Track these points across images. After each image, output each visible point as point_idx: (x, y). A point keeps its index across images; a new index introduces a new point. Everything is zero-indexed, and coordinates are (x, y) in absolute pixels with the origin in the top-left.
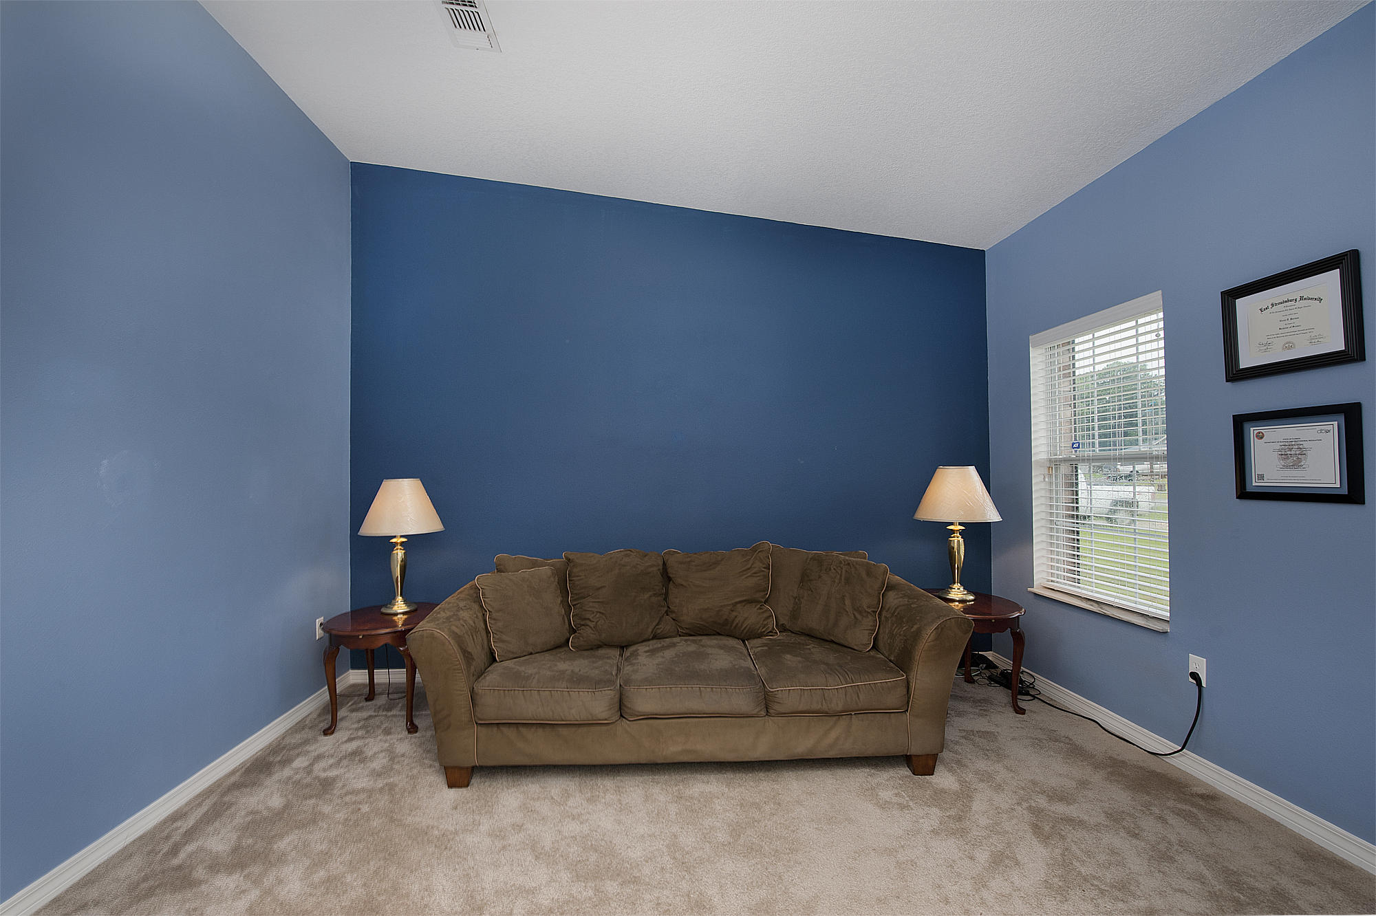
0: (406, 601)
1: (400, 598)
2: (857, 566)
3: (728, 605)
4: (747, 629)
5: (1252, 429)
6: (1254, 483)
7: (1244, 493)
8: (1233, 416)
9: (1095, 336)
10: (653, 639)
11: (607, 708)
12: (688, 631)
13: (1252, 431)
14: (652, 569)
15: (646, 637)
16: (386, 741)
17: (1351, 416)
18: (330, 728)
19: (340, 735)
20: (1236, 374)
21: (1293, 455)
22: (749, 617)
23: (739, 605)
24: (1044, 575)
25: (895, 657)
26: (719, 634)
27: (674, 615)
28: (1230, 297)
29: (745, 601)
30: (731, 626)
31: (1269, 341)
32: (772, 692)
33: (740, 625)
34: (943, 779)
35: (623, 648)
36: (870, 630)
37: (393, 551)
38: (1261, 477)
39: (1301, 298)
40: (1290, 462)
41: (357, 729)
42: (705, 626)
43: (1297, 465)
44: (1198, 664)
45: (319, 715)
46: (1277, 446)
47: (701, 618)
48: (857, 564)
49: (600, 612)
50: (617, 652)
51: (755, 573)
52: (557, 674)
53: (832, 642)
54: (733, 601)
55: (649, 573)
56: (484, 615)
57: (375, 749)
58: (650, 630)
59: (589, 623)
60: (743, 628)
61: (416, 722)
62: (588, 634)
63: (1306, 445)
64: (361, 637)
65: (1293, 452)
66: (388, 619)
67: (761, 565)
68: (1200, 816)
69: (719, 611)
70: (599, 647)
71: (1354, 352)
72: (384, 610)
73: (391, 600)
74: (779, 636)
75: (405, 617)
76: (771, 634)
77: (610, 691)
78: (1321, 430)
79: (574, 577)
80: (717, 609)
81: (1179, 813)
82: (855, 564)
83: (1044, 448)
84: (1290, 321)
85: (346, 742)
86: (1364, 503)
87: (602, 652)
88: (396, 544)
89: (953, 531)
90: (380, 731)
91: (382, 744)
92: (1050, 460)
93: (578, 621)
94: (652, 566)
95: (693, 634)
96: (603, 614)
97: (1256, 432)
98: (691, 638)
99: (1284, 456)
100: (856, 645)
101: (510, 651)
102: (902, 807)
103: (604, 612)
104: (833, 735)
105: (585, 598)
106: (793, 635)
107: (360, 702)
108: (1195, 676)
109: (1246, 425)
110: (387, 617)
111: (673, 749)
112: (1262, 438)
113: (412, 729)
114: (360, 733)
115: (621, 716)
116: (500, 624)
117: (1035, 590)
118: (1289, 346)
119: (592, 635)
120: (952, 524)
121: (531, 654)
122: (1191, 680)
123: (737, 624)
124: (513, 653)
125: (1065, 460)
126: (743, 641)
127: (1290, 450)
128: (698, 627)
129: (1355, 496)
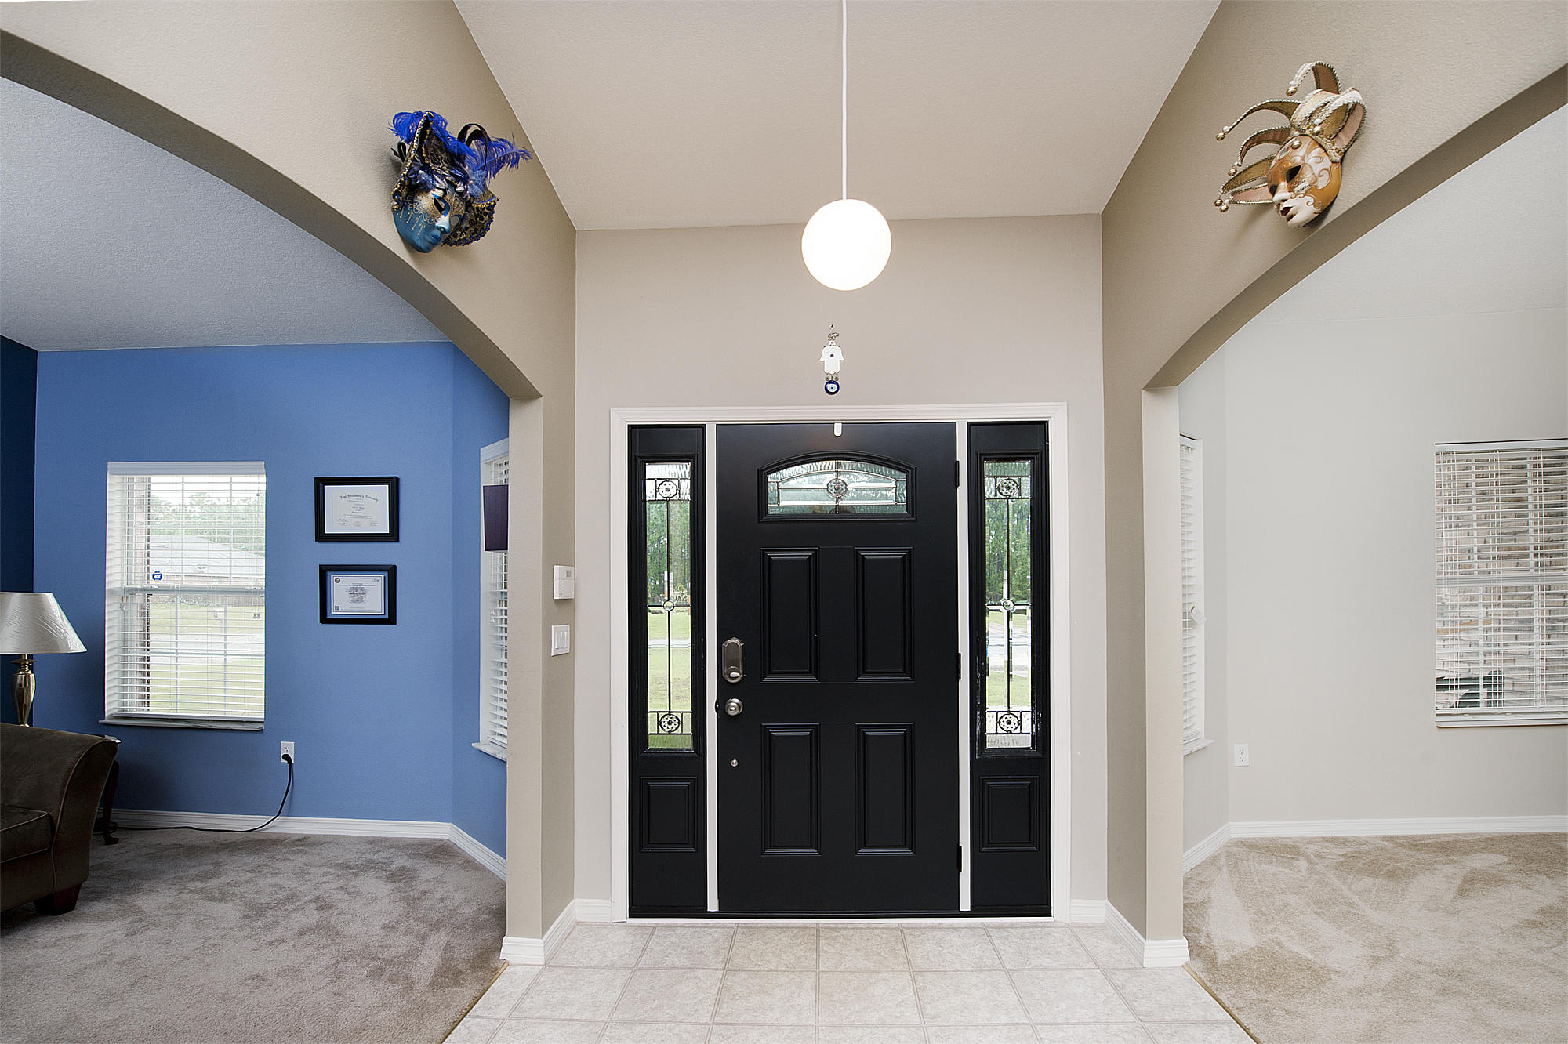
6: (333, 612)
7: (325, 619)
8: (320, 566)
13: (333, 577)
17: (391, 573)
20: (322, 536)
21: (357, 594)
24: (116, 705)
28: (321, 483)
31: (346, 519)
38: (337, 608)
39: (365, 496)
40: (356, 598)
43: (360, 601)
44: (288, 748)
46: (348, 588)
63: (366, 588)
71: (393, 535)
78: (374, 581)
83: (118, 577)
84: (358, 509)
86: (395, 625)
89: (19, 666)
92: (123, 590)
97: (335, 577)
99: (353, 594)
108: (286, 757)
109: (329, 573)
112: (338, 582)
117: (106, 721)
118: (358, 524)
120: (19, 657)
122: (282, 761)
125: (141, 590)
127: (356, 591)
129: (391, 619)
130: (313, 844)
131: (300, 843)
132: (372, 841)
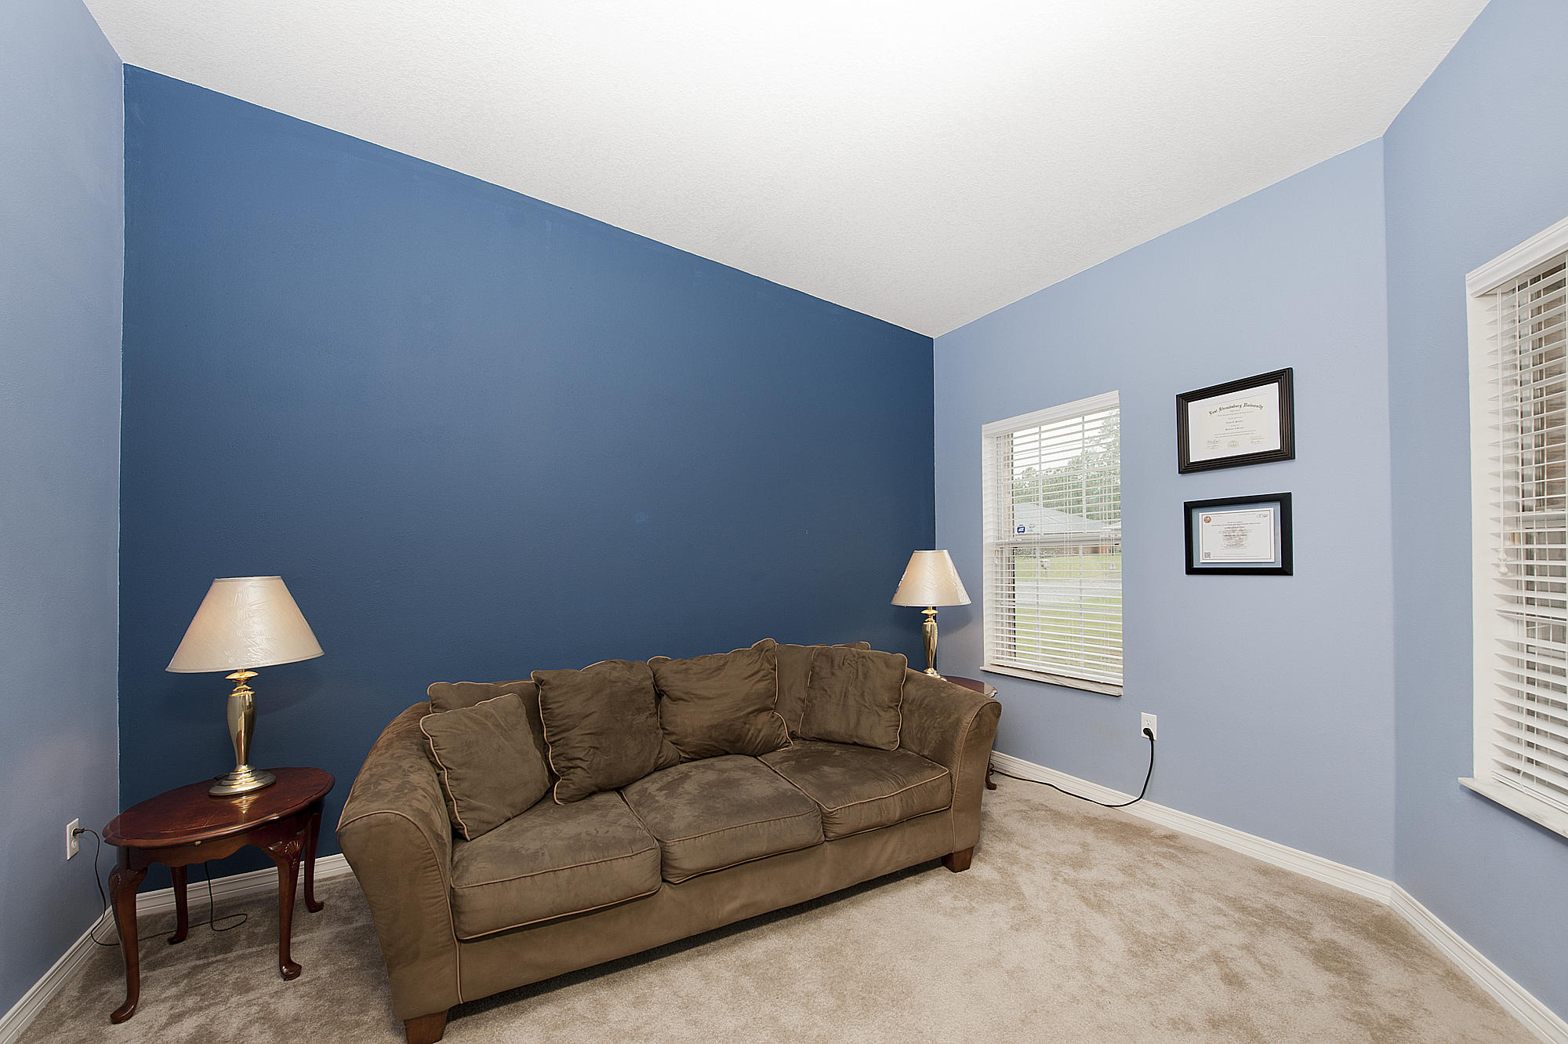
0: (256, 771)
1: (243, 768)
2: (874, 659)
3: (740, 717)
4: (760, 745)
5: (1200, 514)
6: (1201, 560)
7: (1192, 569)
8: (1184, 502)
9: (1042, 430)
10: (655, 770)
11: (650, 874)
12: (692, 756)
14: (645, 683)
15: (648, 770)
16: (249, 1004)
17: (1285, 504)
18: (124, 1008)
19: (150, 1014)
20: (1187, 467)
21: (1234, 536)
22: (762, 727)
23: (751, 715)
24: (989, 651)
25: (930, 751)
26: (727, 753)
27: (673, 738)
28: (1183, 400)
29: (756, 710)
30: (743, 743)
31: (1217, 439)
32: (832, 812)
33: (753, 739)
34: (980, 870)
35: (619, 789)
36: (893, 726)
37: (232, 693)
38: (1208, 555)
39: (1245, 405)
40: (1233, 542)
41: (179, 997)
42: (715, 747)
43: (1239, 544)
44: (1149, 720)
45: (84, 989)
46: (1222, 529)
47: (710, 737)
48: (872, 655)
49: (594, 748)
50: (614, 798)
51: (764, 676)
52: (571, 841)
53: (855, 744)
54: (745, 712)
55: (643, 689)
56: (438, 775)
57: (236, 1023)
58: (652, 761)
59: (578, 762)
60: (757, 742)
61: (295, 957)
62: (579, 778)
63: (1247, 527)
64: (197, 843)
65: (1236, 534)
66: (225, 806)
67: (769, 666)
68: (1179, 855)
69: (730, 726)
70: (592, 794)
71: (1286, 451)
72: (216, 791)
73: (227, 773)
74: (794, 746)
75: (252, 798)
76: (787, 744)
77: (652, 851)
78: (1260, 515)
79: (550, 704)
80: (728, 724)
81: (1164, 856)
82: (870, 656)
83: (992, 533)
84: (1235, 424)
85: (168, 1024)
86: (1292, 575)
87: (600, 799)
88: (237, 682)
89: (927, 616)
90: (227, 991)
91: (243, 1010)
92: (997, 544)
93: (563, 764)
94: (645, 679)
95: (697, 757)
96: (597, 748)
97: (1204, 516)
98: (698, 763)
99: (1228, 537)
100: (883, 744)
101: (483, 822)
102: (971, 911)
103: (598, 746)
104: (889, 849)
105: (569, 730)
106: (808, 742)
107: (161, 949)
108: (1147, 732)
109: (1195, 511)
110: (227, 801)
111: (729, 908)
112: (1209, 522)
113: (290, 970)
114: (190, 1002)
115: (664, 880)
116: (465, 785)
117: (985, 666)
118: (1233, 444)
119: (587, 779)
120: (926, 608)
121: (509, 819)
122: (1143, 735)
123: (751, 738)
124: (488, 823)
125: (1008, 544)
126: (755, 757)
127: (1233, 531)
128: (705, 749)
129: (1285, 569)
130: (1185, 849)
131: (1166, 840)
132: (1265, 871)
